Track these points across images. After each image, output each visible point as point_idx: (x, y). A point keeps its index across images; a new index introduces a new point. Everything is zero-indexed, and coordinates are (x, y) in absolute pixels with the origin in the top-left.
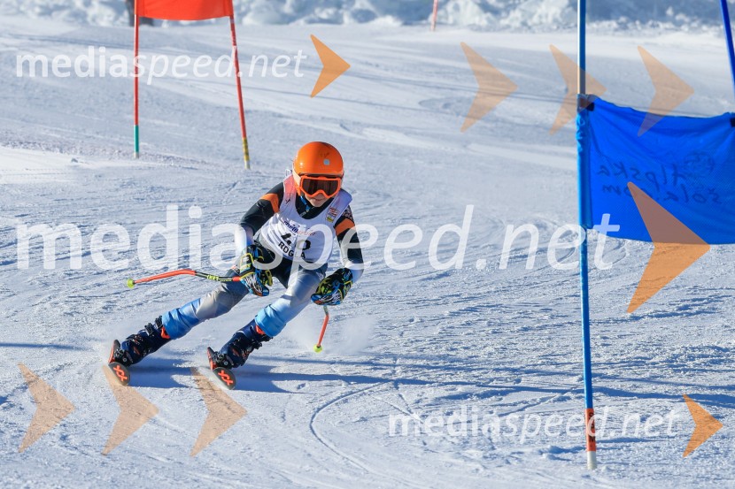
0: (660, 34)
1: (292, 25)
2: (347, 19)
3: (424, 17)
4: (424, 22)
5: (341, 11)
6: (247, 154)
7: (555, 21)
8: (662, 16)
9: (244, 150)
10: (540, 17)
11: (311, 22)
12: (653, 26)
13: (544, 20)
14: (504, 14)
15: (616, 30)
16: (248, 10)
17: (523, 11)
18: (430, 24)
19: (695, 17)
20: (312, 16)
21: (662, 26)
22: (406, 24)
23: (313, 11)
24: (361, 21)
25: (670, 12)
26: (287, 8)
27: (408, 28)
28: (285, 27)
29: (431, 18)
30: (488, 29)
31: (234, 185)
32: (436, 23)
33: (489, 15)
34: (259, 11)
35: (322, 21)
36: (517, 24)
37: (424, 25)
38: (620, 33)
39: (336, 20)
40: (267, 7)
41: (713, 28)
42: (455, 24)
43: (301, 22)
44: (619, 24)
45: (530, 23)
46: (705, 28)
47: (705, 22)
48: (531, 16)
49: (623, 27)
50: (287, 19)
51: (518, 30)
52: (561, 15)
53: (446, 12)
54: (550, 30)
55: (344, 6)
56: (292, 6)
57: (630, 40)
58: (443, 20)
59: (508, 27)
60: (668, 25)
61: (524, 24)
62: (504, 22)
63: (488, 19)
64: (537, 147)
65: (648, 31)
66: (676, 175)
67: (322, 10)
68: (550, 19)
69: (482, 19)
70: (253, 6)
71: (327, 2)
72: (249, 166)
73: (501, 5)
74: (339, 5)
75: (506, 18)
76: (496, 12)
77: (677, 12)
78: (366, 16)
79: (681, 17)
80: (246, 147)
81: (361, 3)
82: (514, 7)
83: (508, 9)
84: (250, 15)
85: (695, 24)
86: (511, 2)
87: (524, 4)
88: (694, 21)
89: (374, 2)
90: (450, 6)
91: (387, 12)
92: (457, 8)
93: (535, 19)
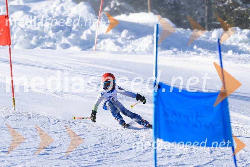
0: (190, 56)
1: (35, 49)
2: (58, 47)
3: (91, 47)
4: (91, 49)
5: (56, 44)
6: (14, 104)
7: (146, 50)
8: (192, 50)
9: (13, 102)
10: (140, 48)
11: (43, 48)
12: (188, 53)
13: (142, 49)
14: (124, 46)
15: (172, 54)
16: (16, 42)
17: (133, 45)
18: (93, 50)
19: (206, 50)
20: (43, 45)
21: (192, 53)
22: (83, 50)
23: (44, 43)
24: (64, 48)
25: (195, 47)
26: (33, 42)
27: (84, 52)
28: (32, 50)
29: (94, 48)
30: (118, 53)
31: (8, 117)
32: (96, 50)
33: (118, 46)
34: (21, 43)
35: (48, 48)
36: (130, 51)
37: (91, 51)
38: (174, 56)
39: (53, 48)
40: (24, 41)
41: (214, 54)
42: (103, 50)
43: (39, 48)
44: (174, 52)
45: (135, 51)
46: (210, 54)
47: (210, 52)
48: (136, 47)
49: (175, 53)
50: (33, 47)
51: (130, 53)
52: (149, 47)
53: (100, 45)
54: (144, 54)
55: (57, 42)
56: (35, 41)
57: (177, 59)
58: (99, 49)
59: (126, 52)
60: (194, 53)
61: (133, 51)
62: (124, 50)
63: (118, 48)
65: (186, 55)
66: (197, 116)
67: (48, 43)
68: (144, 49)
69: (116, 48)
70: (18, 41)
71: (50, 40)
72: (15, 109)
73: (124, 43)
74: (55, 41)
75: (125, 48)
76: (121, 45)
77: (198, 47)
78: (66, 46)
79: (200, 49)
80: (14, 101)
81: (64, 40)
82: (129, 43)
83: (126, 44)
84: (17, 44)
85: (205, 53)
86: (128, 41)
87: (133, 42)
88: (205, 51)
89: (70, 40)
90: (102, 42)
91: (75, 44)
92: (105, 43)
93: (138, 49)
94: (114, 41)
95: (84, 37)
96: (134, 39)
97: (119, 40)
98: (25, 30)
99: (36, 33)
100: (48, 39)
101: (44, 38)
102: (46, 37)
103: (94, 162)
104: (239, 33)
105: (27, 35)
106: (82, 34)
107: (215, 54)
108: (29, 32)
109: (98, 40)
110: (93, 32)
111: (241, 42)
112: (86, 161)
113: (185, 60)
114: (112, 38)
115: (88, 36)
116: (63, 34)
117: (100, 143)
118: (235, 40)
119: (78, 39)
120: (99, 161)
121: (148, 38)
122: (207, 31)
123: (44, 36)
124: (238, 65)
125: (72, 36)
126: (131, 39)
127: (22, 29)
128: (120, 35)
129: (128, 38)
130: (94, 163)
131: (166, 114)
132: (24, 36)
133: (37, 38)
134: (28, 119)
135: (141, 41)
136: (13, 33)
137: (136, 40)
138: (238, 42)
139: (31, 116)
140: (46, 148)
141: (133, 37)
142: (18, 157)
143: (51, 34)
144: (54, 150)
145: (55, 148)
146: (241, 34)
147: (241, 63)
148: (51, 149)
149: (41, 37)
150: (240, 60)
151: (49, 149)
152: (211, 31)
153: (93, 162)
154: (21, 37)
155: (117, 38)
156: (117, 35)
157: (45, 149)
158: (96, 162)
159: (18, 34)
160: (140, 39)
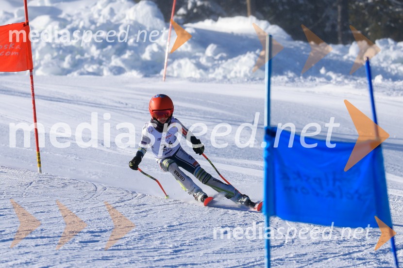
0: (316, 85)
1: (69, 75)
2: (106, 72)
3: (157, 72)
4: (158, 75)
5: (102, 67)
6: (40, 163)
7: (246, 75)
8: (318, 74)
9: (38, 160)
10: (236, 73)
11: (82, 74)
12: (312, 80)
13: (238, 75)
14: (211, 70)
15: (287, 82)
16: (39, 65)
17: (224, 68)
18: (161, 76)
19: (340, 74)
20: (82, 70)
21: (318, 80)
22: (146, 76)
23: (83, 66)
24: (115, 74)
25: (322, 71)
26: (66, 64)
27: (147, 79)
28: (64, 77)
29: (163, 73)
30: (201, 80)
31: (31, 183)
32: (166, 76)
33: (201, 71)
34: (47, 66)
35: (89, 73)
36: (220, 77)
37: (158, 77)
38: (290, 84)
39: (98, 73)
40: (52, 64)
41: (352, 82)
42: (178, 77)
43: (75, 74)
44: (289, 78)
45: (229, 77)
46: (346, 81)
47: (346, 78)
48: (230, 72)
49: (292, 80)
50: (66, 72)
51: (221, 81)
52: (250, 72)
53: (172, 68)
54: (243, 82)
55: (104, 63)
56: (69, 63)
57: (296, 89)
58: (170, 74)
59: (214, 79)
60: (322, 80)
61: (225, 77)
62: (211, 76)
63: (201, 74)
64: (234, 160)
65: (309, 83)
66: (335, 180)
67: (89, 67)
68: (242, 74)
69: (197, 74)
70: (42, 63)
71: (92, 61)
72: (41, 171)
73: (209, 64)
74: (100, 63)
75: (212, 73)
76: (206, 69)
77: (328, 70)
78: (119, 71)
79: (331, 74)
80: (39, 158)
81: (116, 62)
82: (218, 66)
83: (214, 67)
84: (41, 68)
85: (339, 79)
86: (216, 62)
87: (225, 64)
88: (339, 76)
89: (124, 61)
90: (175, 64)
91: (133, 68)
92: (180, 66)
93: (232, 74)
94: (194, 61)
95: (146, 56)
96: (226, 59)
97: (203, 61)
98: (54, 46)
99: (70, 50)
100: (89, 60)
101: (82, 58)
102: (86, 56)
103: (169, 253)
104: (391, 48)
105: (55, 54)
106: (143, 52)
107: (355, 82)
108: (60, 48)
109: (169, 60)
110: (161, 48)
111: (394, 62)
112: (155, 252)
113: (308, 92)
114: (190, 56)
115: (153, 54)
116: (114, 51)
117: (178, 224)
118: (386, 58)
119: (138, 59)
120: (176, 251)
121: (249, 57)
122: (340, 46)
123: (82, 55)
124: (391, 98)
125: (127, 55)
126: (221, 58)
127: (48, 44)
128: (204, 52)
129: (217, 57)
130: (168, 255)
131: (285, 176)
132: (52, 55)
133: (73, 58)
134: (63, 187)
135: (237, 61)
136: (34, 50)
137: (230, 61)
138: (390, 62)
139: (66, 181)
140: (92, 232)
141: (224, 55)
142: (48, 246)
143: (95, 52)
144: (104, 235)
145: (105, 231)
146: (394, 49)
147: (397, 95)
148: (100, 234)
149: (78, 57)
150: (394, 90)
151: (97, 234)
152: (348, 46)
153: (166, 254)
154: (47, 57)
155: (199, 57)
156: (199, 52)
157: (91, 234)
158: (171, 254)
159: (42, 52)
160: (235, 59)
